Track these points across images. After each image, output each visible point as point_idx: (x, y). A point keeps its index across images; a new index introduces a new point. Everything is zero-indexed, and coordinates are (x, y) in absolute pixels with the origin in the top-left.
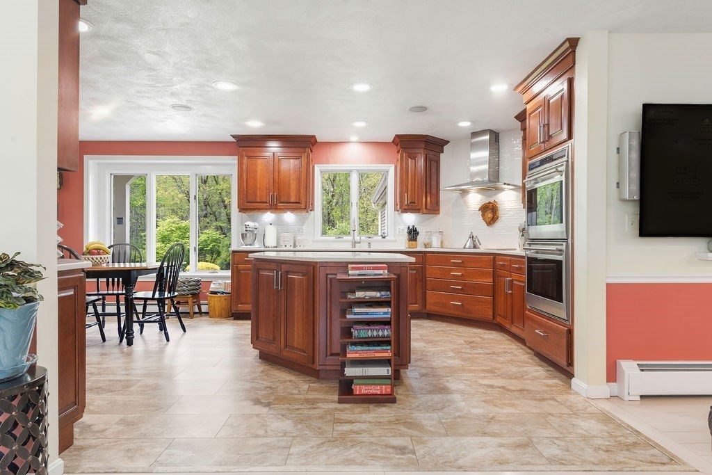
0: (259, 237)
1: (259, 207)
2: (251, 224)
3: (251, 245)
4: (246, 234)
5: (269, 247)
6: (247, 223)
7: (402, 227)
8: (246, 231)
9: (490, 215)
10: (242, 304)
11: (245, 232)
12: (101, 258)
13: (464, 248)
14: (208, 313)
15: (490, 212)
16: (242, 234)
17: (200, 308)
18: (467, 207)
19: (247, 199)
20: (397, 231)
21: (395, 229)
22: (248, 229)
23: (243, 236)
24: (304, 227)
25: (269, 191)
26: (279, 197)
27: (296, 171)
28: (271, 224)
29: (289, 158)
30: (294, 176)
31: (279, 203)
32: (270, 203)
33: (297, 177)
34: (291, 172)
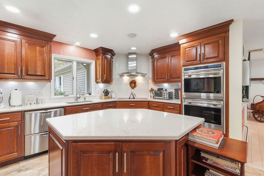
1: (6, 77)
7: (98, 89)
9: (133, 85)
13: (130, 98)
15: (133, 84)
18: (123, 82)
20: (96, 91)
21: (95, 90)
24: (43, 91)
25: (17, 66)
26: (27, 71)
27: (41, 55)
28: (16, 90)
29: (35, 45)
30: (40, 58)
31: (27, 75)
32: (18, 74)
33: (42, 59)
34: (37, 55)
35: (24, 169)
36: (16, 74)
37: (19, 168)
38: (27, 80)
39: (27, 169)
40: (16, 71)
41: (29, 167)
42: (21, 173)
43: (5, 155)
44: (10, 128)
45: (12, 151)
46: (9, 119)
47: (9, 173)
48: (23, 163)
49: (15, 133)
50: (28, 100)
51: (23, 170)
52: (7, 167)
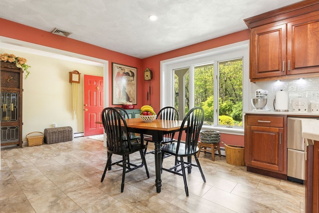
0: (270, 102)
1: (270, 76)
2: (262, 91)
3: (262, 109)
4: (257, 100)
5: (280, 111)
6: (258, 90)
8: (258, 97)
10: (255, 160)
11: (256, 98)
12: (149, 117)
14: (225, 156)
16: (254, 100)
17: (219, 152)
19: (258, 70)
22: (259, 95)
23: (255, 102)
25: (281, 60)
26: (294, 63)
27: (316, 35)
28: (282, 90)
29: (305, 24)
30: (312, 41)
31: (293, 70)
32: (282, 70)
33: (316, 40)
34: (308, 36)
35: (284, 189)
36: (280, 70)
37: (279, 186)
38: (294, 75)
39: (286, 192)
40: (280, 66)
41: (290, 192)
42: (279, 191)
43: (265, 162)
44: (271, 134)
45: (273, 162)
46: (269, 123)
47: (268, 184)
48: (284, 183)
49: (276, 141)
50: (296, 104)
51: (282, 190)
52: (268, 178)
